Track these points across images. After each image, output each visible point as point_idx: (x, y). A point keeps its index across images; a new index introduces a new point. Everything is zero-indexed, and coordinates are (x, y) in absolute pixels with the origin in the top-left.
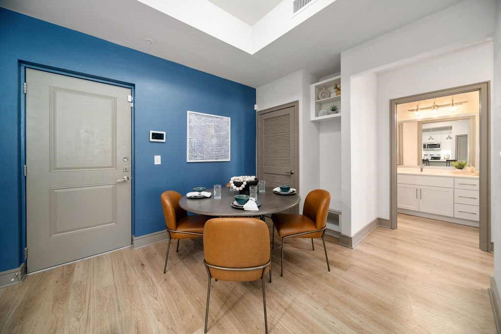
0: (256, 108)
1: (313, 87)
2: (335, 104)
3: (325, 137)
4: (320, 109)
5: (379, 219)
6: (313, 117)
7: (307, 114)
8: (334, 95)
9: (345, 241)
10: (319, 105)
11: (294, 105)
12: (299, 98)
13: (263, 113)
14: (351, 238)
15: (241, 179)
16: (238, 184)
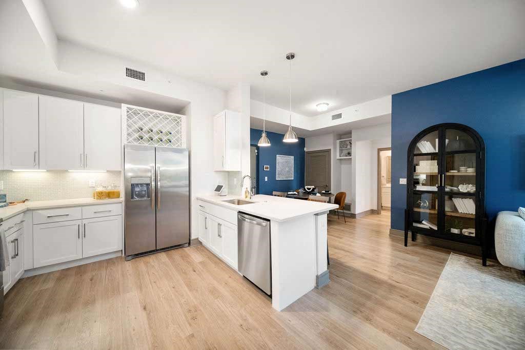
0: (305, 149)
1: (338, 141)
2: (350, 151)
3: (344, 167)
4: (342, 153)
5: (372, 210)
6: (338, 157)
7: (335, 155)
8: (349, 147)
9: (353, 216)
10: (341, 151)
11: (329, 151)
12: (331, 147)
13: (309, 153)
14: (355, 214)
15: (309, 187)
16: (309, 189)
